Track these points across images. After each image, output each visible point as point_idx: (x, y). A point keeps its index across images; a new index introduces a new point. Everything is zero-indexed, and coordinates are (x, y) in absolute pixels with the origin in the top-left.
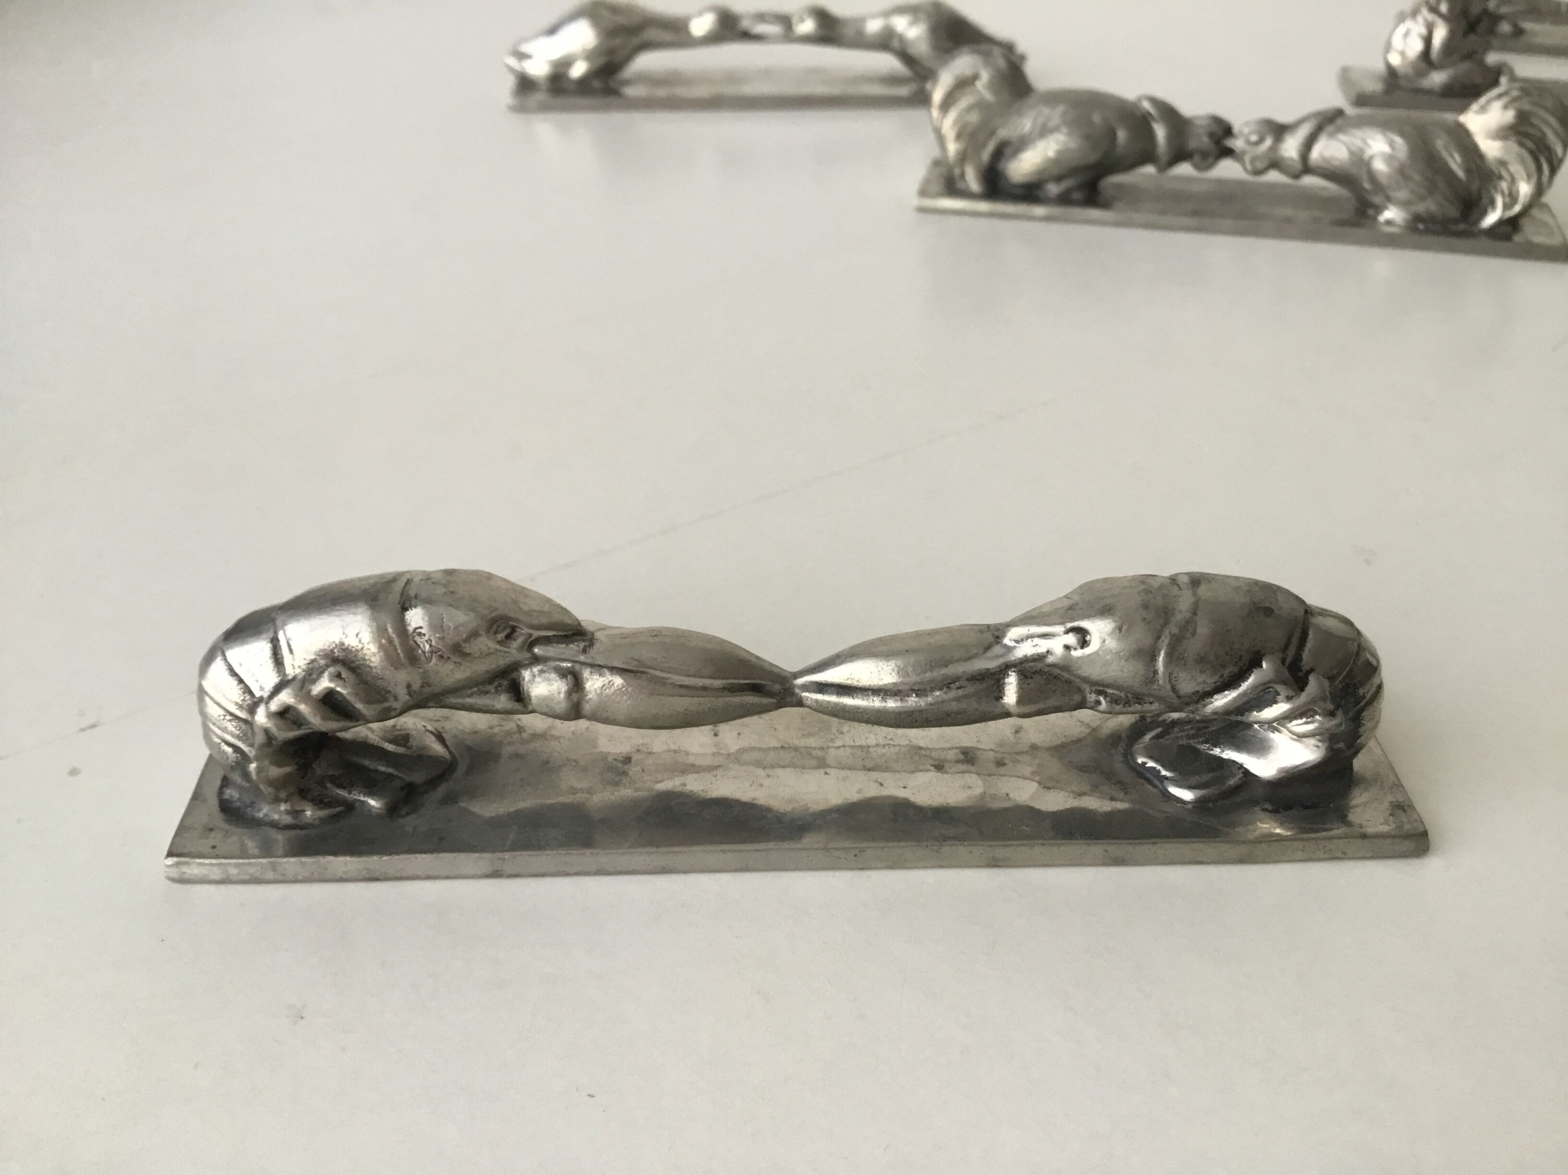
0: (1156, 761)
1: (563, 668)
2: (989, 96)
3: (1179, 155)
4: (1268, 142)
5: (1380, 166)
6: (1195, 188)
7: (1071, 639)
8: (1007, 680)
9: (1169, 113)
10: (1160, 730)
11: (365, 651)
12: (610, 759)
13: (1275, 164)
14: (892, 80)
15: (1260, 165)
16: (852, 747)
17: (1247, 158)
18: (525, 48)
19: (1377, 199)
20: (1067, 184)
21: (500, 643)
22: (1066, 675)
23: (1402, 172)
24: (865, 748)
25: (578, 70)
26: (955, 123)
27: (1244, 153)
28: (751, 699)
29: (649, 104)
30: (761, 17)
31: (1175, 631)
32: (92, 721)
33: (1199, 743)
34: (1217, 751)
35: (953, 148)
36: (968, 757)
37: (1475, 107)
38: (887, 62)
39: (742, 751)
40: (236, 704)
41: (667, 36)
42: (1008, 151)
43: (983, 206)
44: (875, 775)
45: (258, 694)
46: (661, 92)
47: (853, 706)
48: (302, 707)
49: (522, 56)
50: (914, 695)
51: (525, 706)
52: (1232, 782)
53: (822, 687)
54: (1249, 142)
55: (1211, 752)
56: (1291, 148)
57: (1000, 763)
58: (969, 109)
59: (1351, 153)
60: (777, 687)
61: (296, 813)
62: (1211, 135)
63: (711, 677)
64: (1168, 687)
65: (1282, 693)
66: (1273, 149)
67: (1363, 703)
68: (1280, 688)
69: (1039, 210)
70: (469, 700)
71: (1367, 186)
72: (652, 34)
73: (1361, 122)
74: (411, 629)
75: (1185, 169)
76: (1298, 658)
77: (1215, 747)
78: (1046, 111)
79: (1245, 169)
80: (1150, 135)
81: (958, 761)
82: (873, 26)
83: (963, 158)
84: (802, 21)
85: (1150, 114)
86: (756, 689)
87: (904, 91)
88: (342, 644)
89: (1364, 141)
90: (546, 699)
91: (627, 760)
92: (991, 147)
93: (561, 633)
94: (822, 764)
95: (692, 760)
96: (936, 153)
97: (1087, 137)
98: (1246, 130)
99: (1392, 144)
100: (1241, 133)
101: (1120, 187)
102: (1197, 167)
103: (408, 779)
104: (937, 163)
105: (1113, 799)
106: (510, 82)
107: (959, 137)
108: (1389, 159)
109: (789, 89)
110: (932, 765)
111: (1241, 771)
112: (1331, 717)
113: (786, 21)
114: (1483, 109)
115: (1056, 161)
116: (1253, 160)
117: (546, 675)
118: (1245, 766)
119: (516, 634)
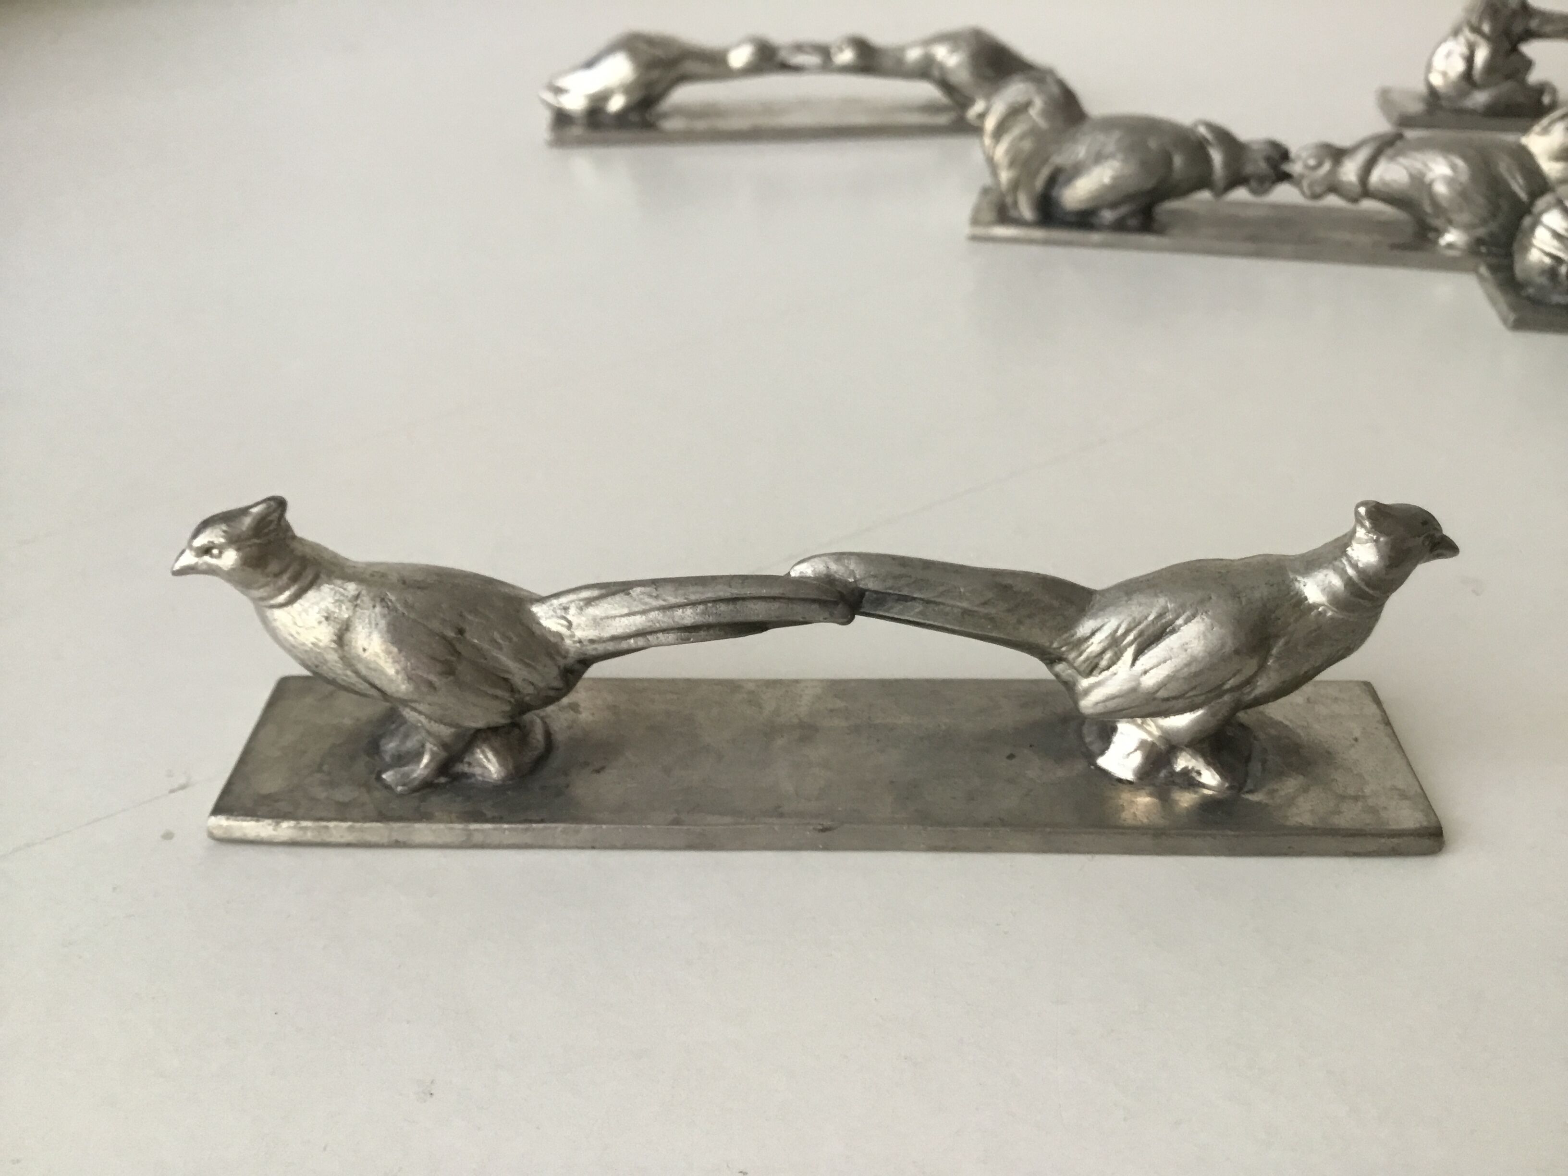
2: (1043, 124)
3: (1236, 180)
4: (1327, 166)
5: (1441, 189)
6: (1251, 213)
9: (1225, 138)
13: (1334, 188)
14: (930, 108)
15: (1318, 190)
17: (1305, 184)
18: (562, 83)
19: (1437, 222)
20: (1123, 210)
23: (1463, 195)
25: (616, 104)
26: (1007, 151)
27: (1302, 176)
29: (689, 137)
30: (799, 48)
32: (182, 781)
35: (1005, 176)
37: (1537, 128)
38: (926, 91)
41: (705, 68)
42: (1061, 179)
43: (1038, 233)
46: (701, 125)
49: (559, 91)
54: (1307, 167)
56: (1350, 171)
58: (1022, 137)
59: (1412, 177)
62: (1268, 159)
66: (1333, 172)
69: (1096, 237)
71: (1428, 209)
72: (690, 66)
73: (1422, 146)
75: (1241, 194)
78: (1101, 137)
79: (1303, 193)
80: (1207, 160)
82: (913, 55)
83: (1015, 186)
84: (841, 50)
85: (1206, 140)
87: (943, 119)
89: (1426, 165)
92: (1045, 173)
96: (988, 180)
97: (1144, 164)
98: (1304, 155)
99: (1454, 167)
100: (1299, 157)
101: (1174, 212)
102: (1254, 192)
104: (985, 191)
106: (545, 118)
107: (1012, 164)
108: (1450, 182)
109: (831, 119)
113: (825, 52)
114: (1546, 131)
115: (1112, 187)
116: (1311, 186)
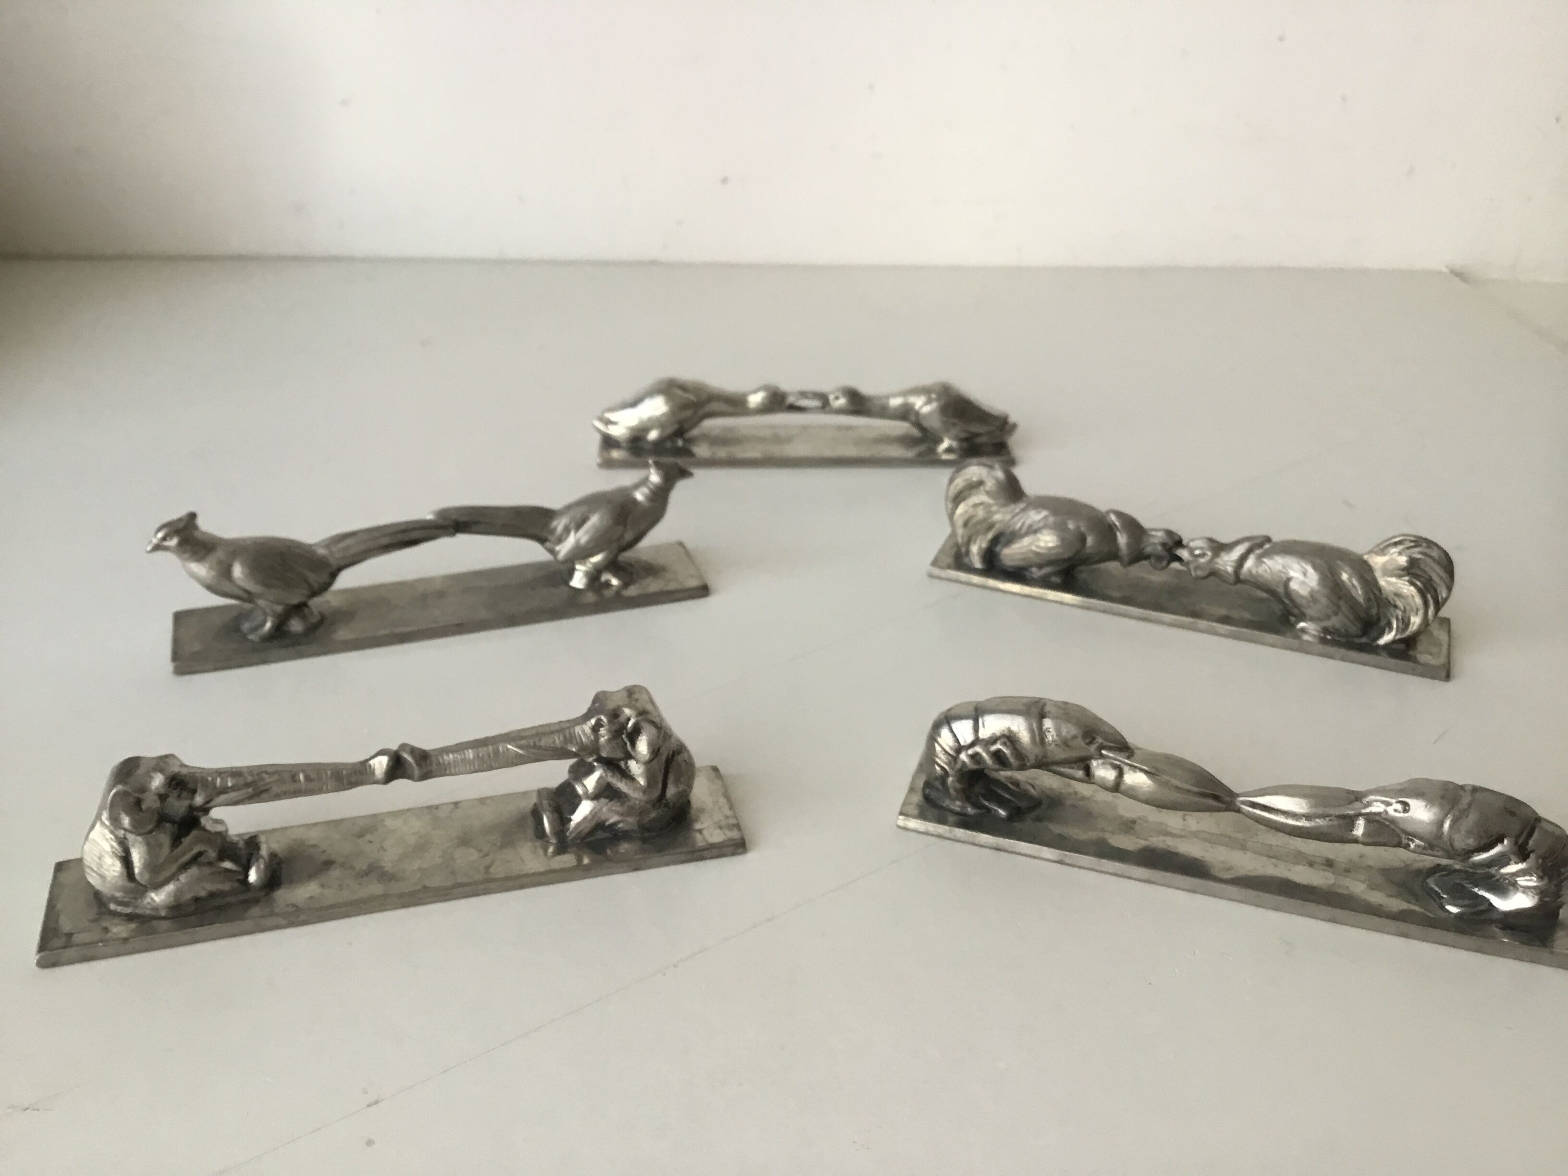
0: (1440, 887)
1: (1114, 764)
3: (1138, 556)
4: (1210, 555)
5: (1297, 586)
7: (1399, 807)
8: (1358, 822)
9: (1129, 523)
10: (1446, 872)
11: (1020, 734)
12: (1125, 819)
13: (1214, 573)
15: (1202, 573)
16: (1262, 843)
19: (1294, 613)
21: (1087, 744)
22: (1393, 827)
23: (1312, 595)
24: (1271, 846)
25: (654, 435)
26: (964, 514)
27: (1190, 561)
28: (1211, 802)
31: (1457, 813)
33: (1467, 883)
34: (1476, 890)
35: (961, 531)
36: (1329, 864)
39: (1198, 831)
40: (950, 746)
41: (727, 408)
42: (1003, 540)
44: (1273, 860)
45: (962, 743)
47: (1268, 818)
48: (984, 755)
49: (608, 422)
50: (1304, 819)
51: (1090, 779)
52: (1481, 908)
53: (1254, 805)
54: (1193, 555)
55: (1473, 890)
56: (1226, 563)
57: (1347, 871)
58: (975, 506)
59: (1274, 574)
60: (1227, 799)
61: (963, 807)
62: (1165, 544)
63: (1192, 785)
64: (1449, 843)
65: (1512, 859)
66: (1214, 561)
67: (1563, 877)
68: (1512, 857)
70: (1062, 770)
71: (1288, 601)
72: (716, 406)
73: (1284, 551)
74: (1044, 728)
76: (1526, 842)
77: (1476, 887)
78: (1034, 511)
80: (1114, 540)
81: (1323, 864)
83: (969, 539)
84: (836, 397)
85: (1114, 524)
86: (1216, 798)
88: (1009, 728)
89: (1285, 566)
90: (1103, 779)
91: (1134, 822)
92: (991, 534)
93: (1117, 746)
94: (1243, 848)
95: (1170, 830)
97: (1063, 539)
98: (1192, 545)
99: (1305, 572)
100: (1189, 546)
102: (1153, 566)
103: (1019, 804)
105: (1409, 902)
106: (595, 441)
108: (1303, 583)
110: (1307, 863)
111: (1487, 903)
112: (1541, 880)
114: (1382, 552)
115: (1038, 554)
116: (1196, 569)
117: (1106, 766)
118: (1490, 901)
119: (1094, 741)
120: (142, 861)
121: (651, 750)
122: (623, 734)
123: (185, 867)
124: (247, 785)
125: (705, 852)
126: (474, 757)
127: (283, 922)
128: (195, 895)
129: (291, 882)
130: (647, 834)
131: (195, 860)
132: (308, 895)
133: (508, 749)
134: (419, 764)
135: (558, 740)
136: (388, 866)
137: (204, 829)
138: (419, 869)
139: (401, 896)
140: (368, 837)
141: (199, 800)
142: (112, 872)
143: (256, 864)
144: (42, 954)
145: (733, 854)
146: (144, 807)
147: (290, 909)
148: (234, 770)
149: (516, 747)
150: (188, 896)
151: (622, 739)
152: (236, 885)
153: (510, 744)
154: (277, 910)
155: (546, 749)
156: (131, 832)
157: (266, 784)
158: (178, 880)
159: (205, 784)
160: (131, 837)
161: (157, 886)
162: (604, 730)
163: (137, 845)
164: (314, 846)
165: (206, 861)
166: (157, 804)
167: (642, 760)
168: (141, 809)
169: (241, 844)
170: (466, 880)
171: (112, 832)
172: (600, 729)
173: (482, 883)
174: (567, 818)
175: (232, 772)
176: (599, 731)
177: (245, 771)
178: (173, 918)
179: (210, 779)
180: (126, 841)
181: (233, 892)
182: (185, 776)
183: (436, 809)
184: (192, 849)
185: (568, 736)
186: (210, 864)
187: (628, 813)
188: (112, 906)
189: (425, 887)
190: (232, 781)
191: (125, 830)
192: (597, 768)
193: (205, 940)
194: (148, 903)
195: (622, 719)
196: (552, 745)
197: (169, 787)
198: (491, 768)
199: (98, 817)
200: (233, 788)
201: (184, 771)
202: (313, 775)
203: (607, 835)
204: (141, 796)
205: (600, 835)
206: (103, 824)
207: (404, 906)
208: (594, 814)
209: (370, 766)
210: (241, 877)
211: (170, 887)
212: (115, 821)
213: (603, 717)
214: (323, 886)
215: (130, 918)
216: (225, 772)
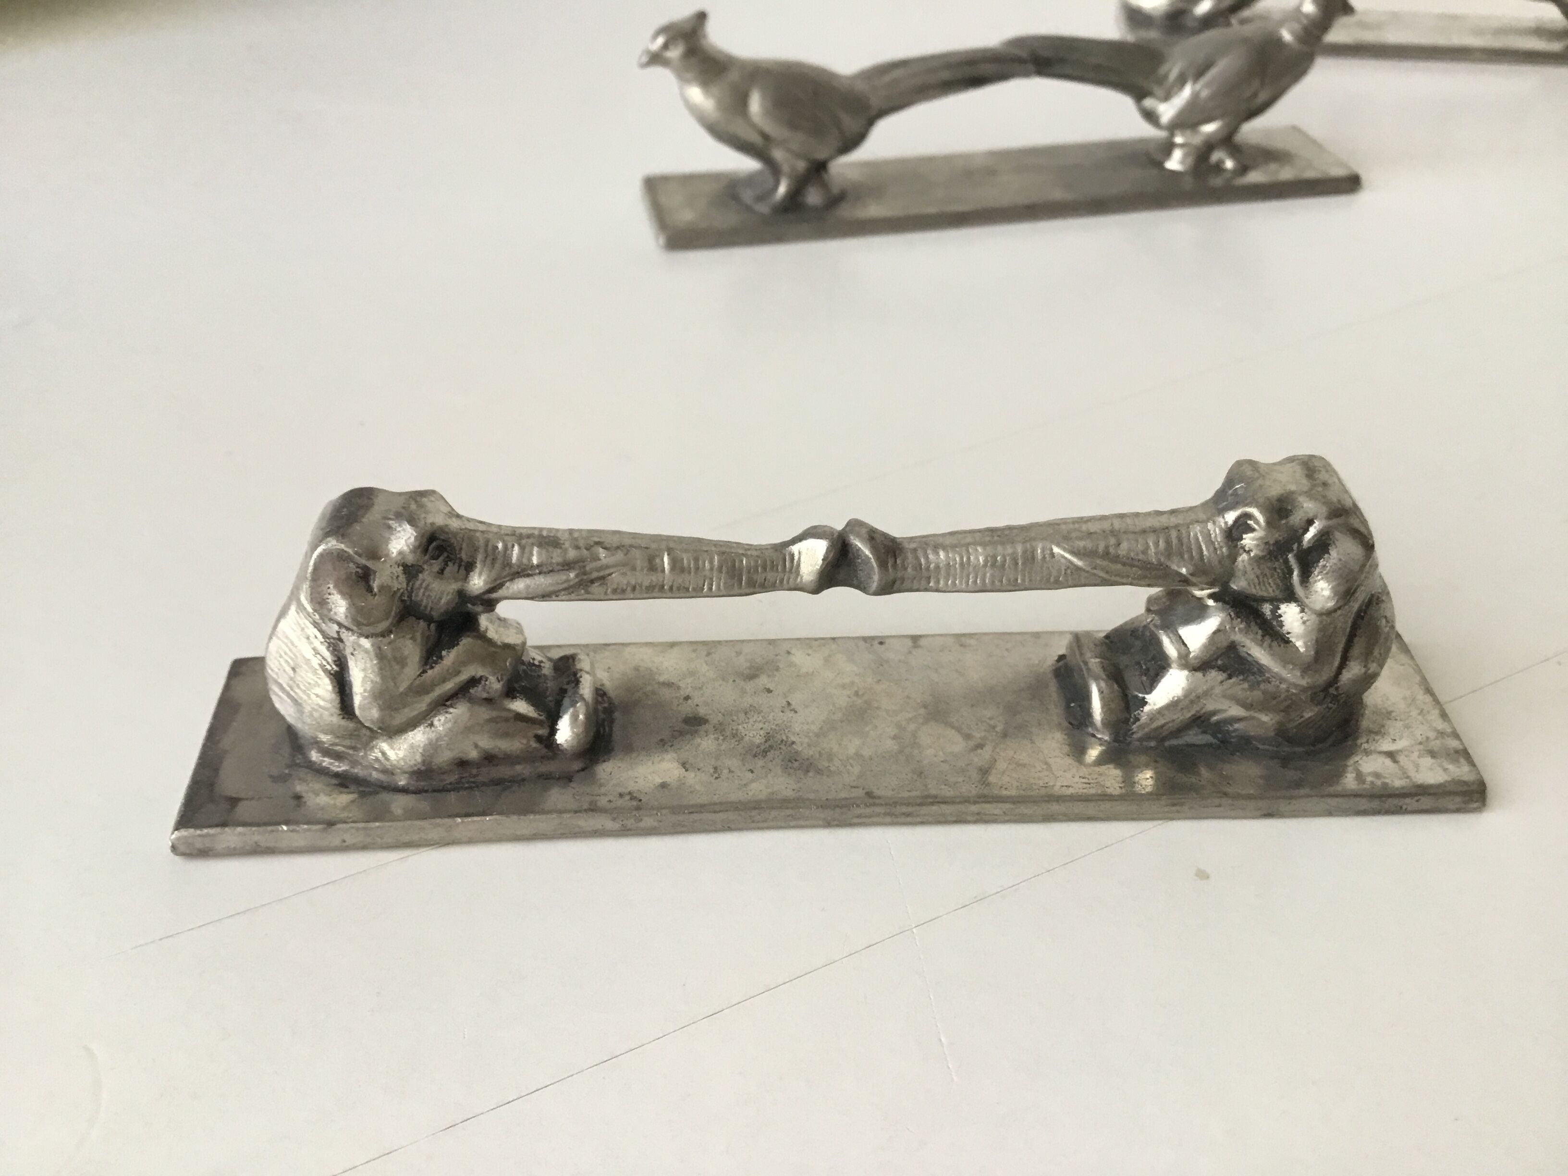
120: (368, 686)
121: (1342, 588)
122: (1291, 550)
123: (444, 702)
124: (567, 566)
125: (1408, 800)
126: (986, 562)
127: (610, 824)
128: (461, 755)
129: (629, 749)
130: (1287, 749)
131: (463, 691)
132: (658, 780)
133: (1052, 555)
134: (883, 565)
135: (1153, 549)
136: (802, 745)
137: (483, 637)
138: (858, 755)
139: (826, 805)
140: (764, 680)
141: (477, 582)
142: (313, 697)
143: (571, 710)
144: (184, 833)
145: (1458, 811)
146: (375, 586)
147: (625, 802)
148: (545, 533)
149: (1072, 553)
150: (445, 756)
151: (1286, 561)
152: (534, 744)
153: (1058, 545)
154: (603, 802)
155: (1129, 562)
156: (348, 629)
157: (599, 569)
158: (431, 725)
159: (492, 557)
160: (349, 638)
161: (393, 732)
162: (1253, 539)
163: (360, 655)
164: (669, 685)
165: (485, 695)
166: (400, 584)
167: (1318, 607)
168: (370, 589)
169: (547, 669)
170: (947, 792)
171: (315, 624)
172: (1244, 536)
173: (975, 803)
174: (1137, 697)
175: (541, 536)
176: (1242, 539)
177: (564, 537)
178: (417, 792)
179: (500, 545)
180: (341, 645)
181: (526, 757)
182: (455, 534)
183: (881, 643)
184: (458, 673)
185: (1175, 541)
186: (489, 701)
187: (1264, 706)
188: (315, 756)
189: (869, 794)
190: (539, 554)
191: (340, 625)
192: (1210, 611)
193: (471, 841)
194: (377, 760)
195: (1296, 519)
196: (1141, 557)
197: (425, 551)
198: (1014, 587)
199: (294, 596)
200: (542, 569)
201: (455, 524)
202: (686, 559)
203: (1208, 738)
204: (370, 564)
205: (1195, 737)
206: (301, 608)
207: (828, 824)
208: (1190, 697)
209: (792, 556)
210: (543, 732)
211: (418, 737)
212: (320, 603)
213: (1254, 511)
214: (684, 765)
215: (343, 781)
216: (529, 536)
